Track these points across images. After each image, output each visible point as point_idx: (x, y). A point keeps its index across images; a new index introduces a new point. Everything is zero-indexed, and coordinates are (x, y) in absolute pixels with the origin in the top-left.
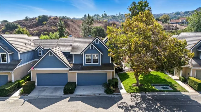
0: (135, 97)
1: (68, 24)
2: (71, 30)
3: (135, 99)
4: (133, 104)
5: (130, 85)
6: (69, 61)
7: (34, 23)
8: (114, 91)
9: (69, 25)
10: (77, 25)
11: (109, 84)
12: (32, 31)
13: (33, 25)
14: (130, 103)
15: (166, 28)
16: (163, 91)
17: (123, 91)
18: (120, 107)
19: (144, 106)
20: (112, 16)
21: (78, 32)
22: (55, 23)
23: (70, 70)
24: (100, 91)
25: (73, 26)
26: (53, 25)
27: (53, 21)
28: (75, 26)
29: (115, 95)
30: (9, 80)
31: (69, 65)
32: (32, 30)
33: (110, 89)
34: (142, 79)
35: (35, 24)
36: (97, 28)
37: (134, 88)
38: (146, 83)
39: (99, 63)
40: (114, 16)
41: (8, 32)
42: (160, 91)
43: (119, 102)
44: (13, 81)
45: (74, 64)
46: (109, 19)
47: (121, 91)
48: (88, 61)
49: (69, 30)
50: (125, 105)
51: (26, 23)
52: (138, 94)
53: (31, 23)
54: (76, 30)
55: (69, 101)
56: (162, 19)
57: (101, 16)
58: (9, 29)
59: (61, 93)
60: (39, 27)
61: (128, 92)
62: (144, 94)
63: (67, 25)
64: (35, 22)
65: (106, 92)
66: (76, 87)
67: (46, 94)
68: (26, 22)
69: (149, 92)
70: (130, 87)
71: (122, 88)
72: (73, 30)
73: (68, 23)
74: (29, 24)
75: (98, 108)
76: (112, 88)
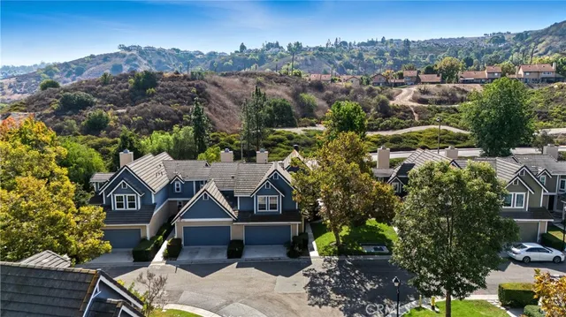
0: (330, 262)
1: (206, 93)
2: (215, 109)
3: (329, 265)
4: (325, 271)
5: (326, 244)
6: (232, 207)
7: (124, 90)
8: (301, 254)
9: (209, 96)
10: (227, 93)
11: (294, 243)
12: (126, 116)
13: (123, 95)
14: (320, 270)
15: (446, 98)
16: (373, 254)
17: (314, 254)
18: (305, 275)
19: (338, 273)
20: (314, 49)
21: (229, 113)
22: (175, 93)
23: (234, 221)
24: (279, 254)
25: (217, 98)
26: (173, 98)
27: (169, 86)
28: (222, 97)
29: (302, 259)
30: (142, 236)
31: (233, 213)
32: (124, 111)
33: (295, 251)
34: (348, 234)
35: (128, 94)
36: (275, 104)
37: (331, 250)
38: (351, 241)
39: (280, 210)
40: (321, 49)
41: (70, 115)
42: (369, 254)
43: (306, 269)
44: (148, 239)
45: (239, 212)
46: (308, 57)
47: (312, 254)
48: (262, 207)
49: (210, 109)
50: (313, 272)
51: (107, 90)
52: (336, 258)
53: (118, 91)
54: (225, 107)
55: (237, 267)
56: (440, 69)
57: (286, 49)
58: (70, 109)
59: (222, 256)
60: (142, 105)
61: (321, 254)
62: (343, 258)
63: (204, 96)
64: (127, 87)
65: (289, 255)
66: (243, 247)
67: (201, 257)
68: (105, 88)
69: (351, 255)
70: (326, 248)
71: (313, 250)
72: (218, 109)
73: (207, 90)
74: (113, 94)
75: (277, 275)
76: (297, 248)
